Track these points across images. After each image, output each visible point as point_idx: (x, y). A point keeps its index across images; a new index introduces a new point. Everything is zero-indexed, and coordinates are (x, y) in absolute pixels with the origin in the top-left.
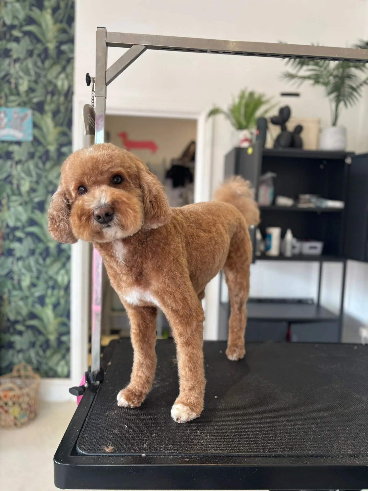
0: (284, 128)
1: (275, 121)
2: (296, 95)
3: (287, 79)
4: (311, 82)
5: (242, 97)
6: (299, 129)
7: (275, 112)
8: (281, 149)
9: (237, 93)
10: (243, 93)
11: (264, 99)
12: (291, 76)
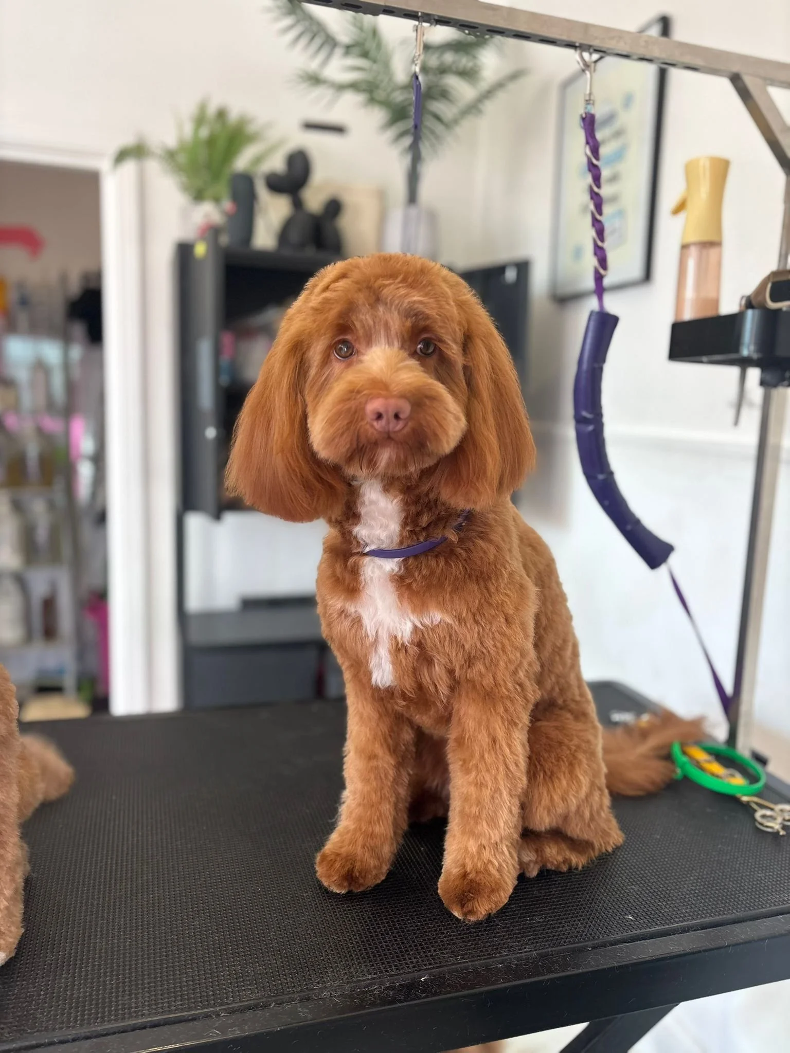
0: (298, 204)
1: (276, 184)
2: (338, 129)
3: (304, 85)
4: (360, 98)
5: (200, 120)
6: (334, 207)
7: (277, 163)
8: (287, 252)
9: (188, 109)
10: (202, 108)
11: (251, 128)
12: (315, 80)
